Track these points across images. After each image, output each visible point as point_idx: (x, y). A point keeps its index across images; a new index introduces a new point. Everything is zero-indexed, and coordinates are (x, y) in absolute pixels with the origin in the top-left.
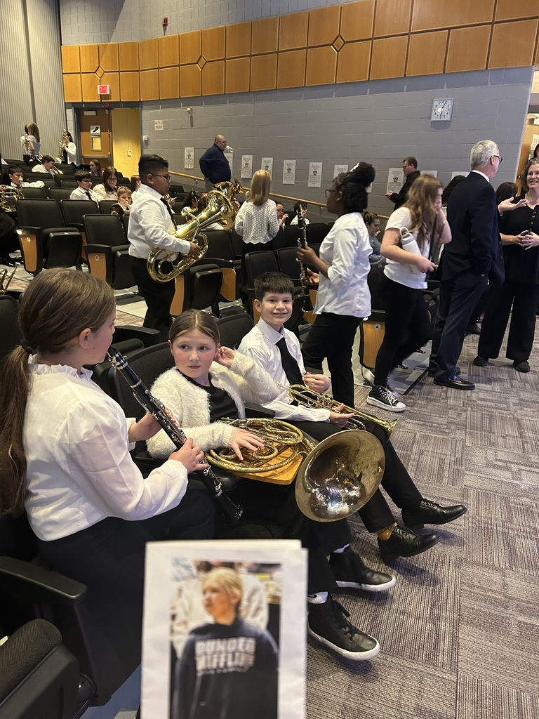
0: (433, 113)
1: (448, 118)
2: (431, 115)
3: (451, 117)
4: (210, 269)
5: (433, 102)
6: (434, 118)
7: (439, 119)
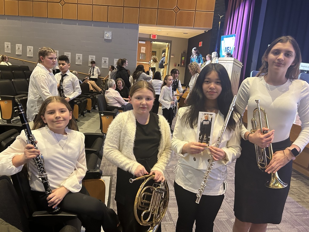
0: (105, 36)
1: (111, 38)
2: (104, 36)
3: (112, 38)
4: (23, 97)
5: (104, 32)
6: (105, 38)
7: (107, 38)
